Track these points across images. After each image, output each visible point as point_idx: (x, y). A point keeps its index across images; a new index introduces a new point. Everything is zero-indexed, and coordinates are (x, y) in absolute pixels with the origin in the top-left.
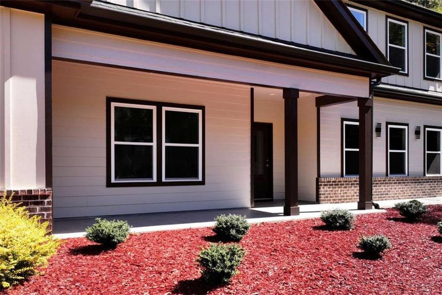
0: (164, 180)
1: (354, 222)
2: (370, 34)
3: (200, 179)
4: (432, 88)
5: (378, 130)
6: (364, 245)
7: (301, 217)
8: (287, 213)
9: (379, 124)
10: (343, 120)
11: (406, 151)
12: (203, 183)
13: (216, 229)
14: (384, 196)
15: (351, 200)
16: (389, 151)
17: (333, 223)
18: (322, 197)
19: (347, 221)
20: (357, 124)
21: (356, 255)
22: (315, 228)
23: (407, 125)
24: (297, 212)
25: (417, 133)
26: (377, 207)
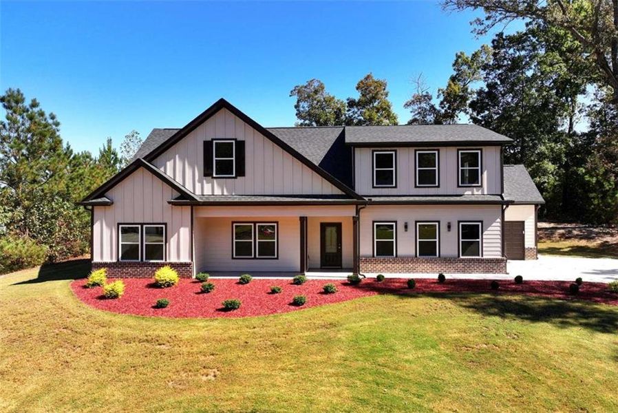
0: (257, 257)
4: (469, 192)
5: (406, 227)
9: (406, 223)
10: (373, 222)
11: (437, 240)
12: (278, 258)
16: (419, 240)
23: (438, 221)
25: (450, 227)
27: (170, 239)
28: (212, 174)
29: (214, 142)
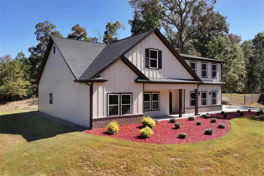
0: (152, 109)
1: (195, 119)
2: (197, 75)
3: (159, 109)
4: (214, 80)
5: (199, 94)
6: (197, 123)
7: (183, 118)
8: (180, 117)
9: (199, 92)
10: (190, 92)
11: (207, 99)
12: (159, 110)
13: (170, 120)
14: (202, 111)
15: (192, 113)
16: (202, 99)
17: (191, 119)
18: (185, 112)
19: (193, 119)
20: (194, 92)
21: (196, 125)
22: (187, 120)
23: (207, 91)
24: (182, 116)
25: (210, 93)
26: (199, 115)
27: (134, 101)
28: (149, 67)
29: (150, 49)
